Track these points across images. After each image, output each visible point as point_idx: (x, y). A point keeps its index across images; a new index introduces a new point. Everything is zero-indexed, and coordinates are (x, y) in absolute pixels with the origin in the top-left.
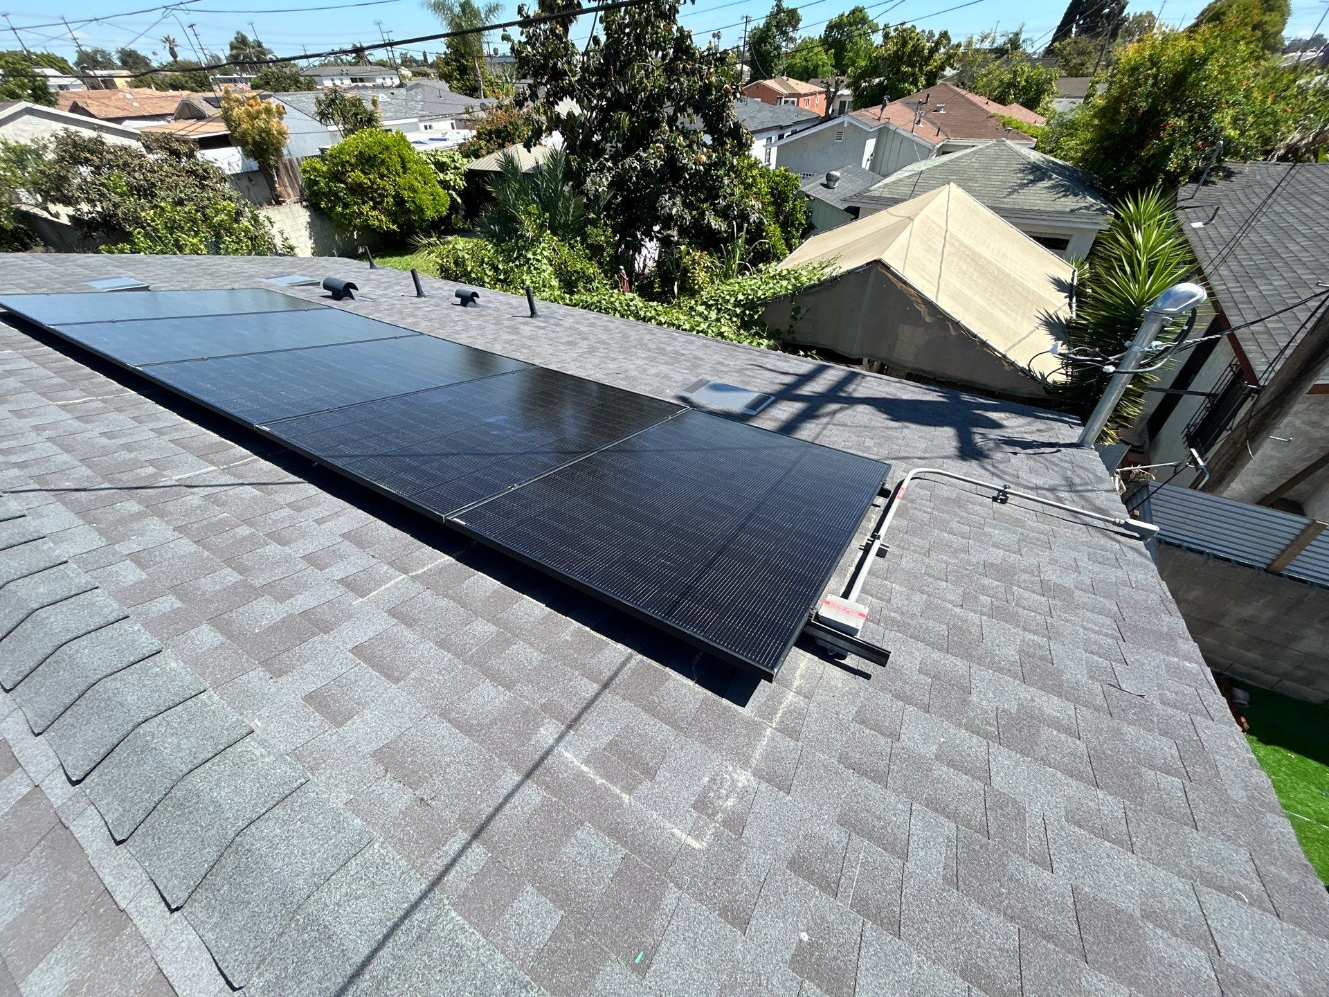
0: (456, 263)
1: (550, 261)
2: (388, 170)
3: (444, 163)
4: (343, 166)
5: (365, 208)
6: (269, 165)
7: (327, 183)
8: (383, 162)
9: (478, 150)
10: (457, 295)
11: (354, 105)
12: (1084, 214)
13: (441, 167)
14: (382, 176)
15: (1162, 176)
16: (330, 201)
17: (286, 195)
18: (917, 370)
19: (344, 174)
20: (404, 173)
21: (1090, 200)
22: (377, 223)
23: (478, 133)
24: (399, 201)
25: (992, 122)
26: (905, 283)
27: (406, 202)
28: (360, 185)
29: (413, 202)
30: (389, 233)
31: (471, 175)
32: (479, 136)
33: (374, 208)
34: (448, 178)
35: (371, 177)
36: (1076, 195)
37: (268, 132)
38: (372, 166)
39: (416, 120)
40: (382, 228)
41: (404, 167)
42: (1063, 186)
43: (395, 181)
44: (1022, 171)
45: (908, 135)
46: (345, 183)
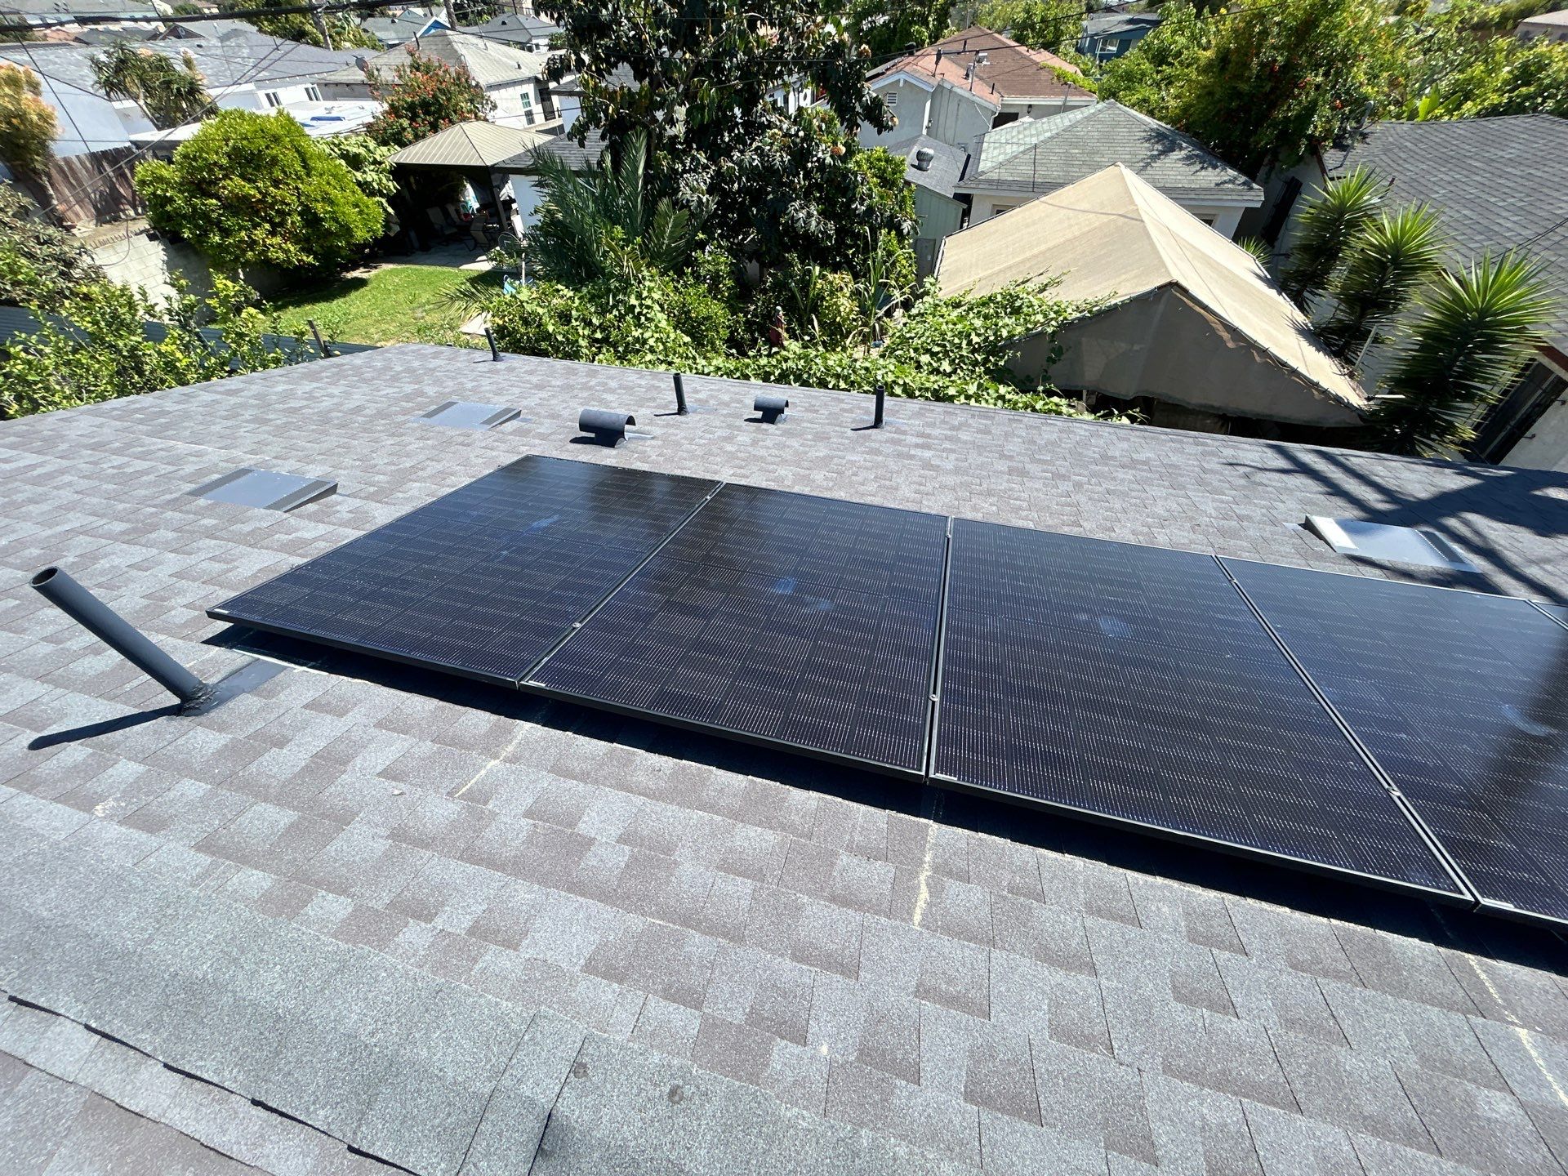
1: (661, 306)
2: (285, 173)
3: (357, 156)
4: (211, 171)
5: (259, 234)
7: (187, 201)
8: (274, 161)
9: (399, 133)
10: (757, 408)
12: (1232, 190)
13: (355, 162)
14: (276, 183)
16: (199, 227)
19: (215, 182)
20: (308, 175)
21: (1232, 172)
22: (282, 256)
23: (392, 106)
24: (311, 219)
25: (1044, 75)
26: (1205, 308)
27: (322, 220)
28: (246, 198)
29: (335, 220)
30: (302, 267)
31: (400, 172)
32: (394, 110)
33: (273, 233)
34: (369, 179)
35: (260, 184)
36: (1215, 167)
38: (258, 168)
40: (290, 262)
41: (305, 166)
42: (1197, 156)
43: (297, 188)
44: (1148, 140)
45: (966, 94)
46: (218, 198)
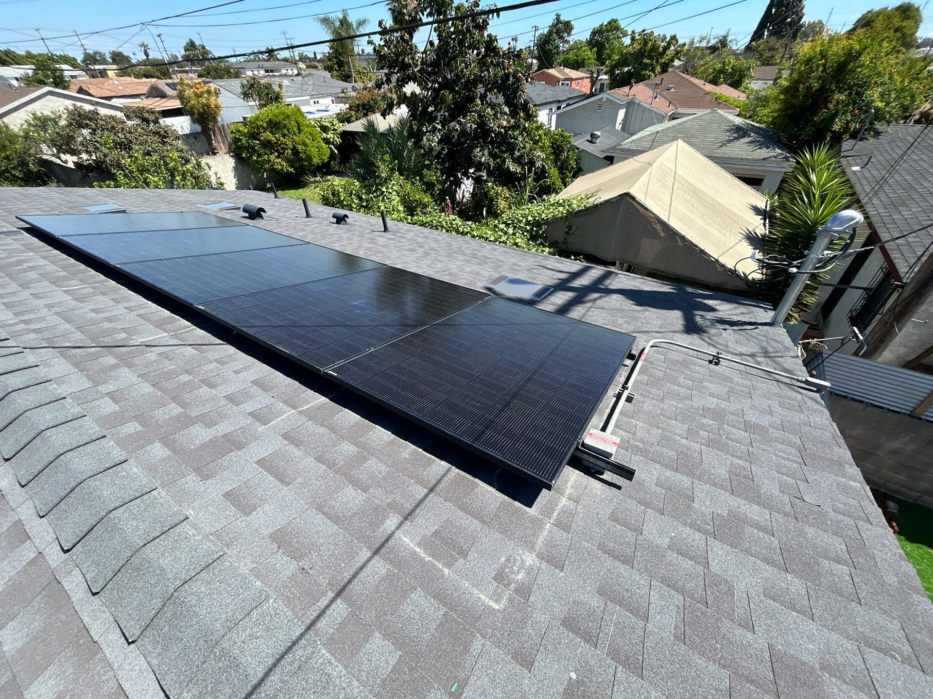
0: (333, 194)
1: (398, 193)
2: (289, 131)
3: (326, 127)
4: (258, 129)
5: (272, 157)
6: (208, 128)
7: (247, 141)
8: (285, 126)
9: (349, 117)
10: (334, 217)
11: (267, 88)
12: (774, 161)
13: (325, 129)
14: (284, 136)
15: (829, 134)
16: (249, 152)
17: (219, 148)
18: (655, 269)
19: (258, 134)
20: (299, 133)
21: (778, 151)
22: (280, 167)
23: (350, 106)
24: (295, 152)
25: (708, 97)
26: (646, 209)
27: (300, 153)
28: (269, 141)
29: (305, 153)
30: (288, 174)
31: (345, 135)
32: (351, 108)
33: (278, 157)
34: (329, 137)
35: (277, 136)
36: (768, 148)
37: (208, 106)
38: (277, 129)
39: (308, 98)
40: (283, 171)
41: (299, 129)
42: (758, 141)
43: (293, 138)
44: (729, 131)
45: (648, 106)
46: (259, 140)
